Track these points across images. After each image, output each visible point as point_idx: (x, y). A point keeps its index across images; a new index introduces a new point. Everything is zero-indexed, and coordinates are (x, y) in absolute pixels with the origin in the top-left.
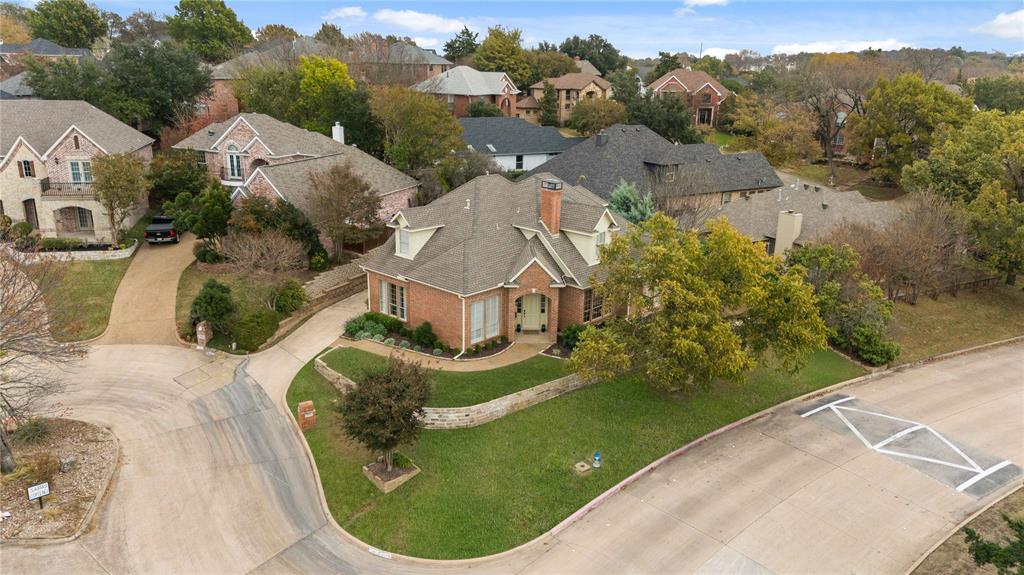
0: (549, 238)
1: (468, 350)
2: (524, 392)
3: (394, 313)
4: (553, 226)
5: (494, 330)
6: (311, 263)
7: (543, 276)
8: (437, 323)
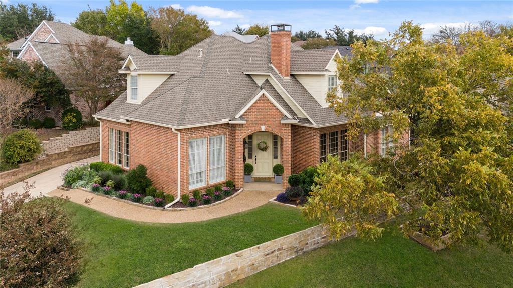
0: (279, 79)
1: (184, 197)
2: (246, 252)
3: (120, 163)
4: (284, 68)
5: (220, 176)
6: (64, 123)
7: (273, 112)
8: (154, 167)
